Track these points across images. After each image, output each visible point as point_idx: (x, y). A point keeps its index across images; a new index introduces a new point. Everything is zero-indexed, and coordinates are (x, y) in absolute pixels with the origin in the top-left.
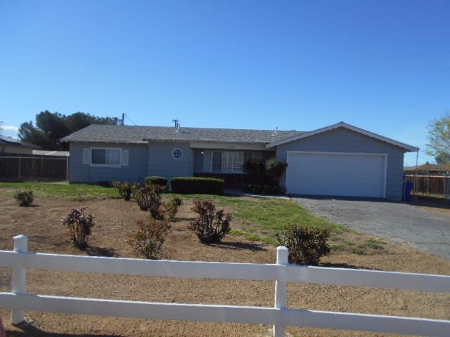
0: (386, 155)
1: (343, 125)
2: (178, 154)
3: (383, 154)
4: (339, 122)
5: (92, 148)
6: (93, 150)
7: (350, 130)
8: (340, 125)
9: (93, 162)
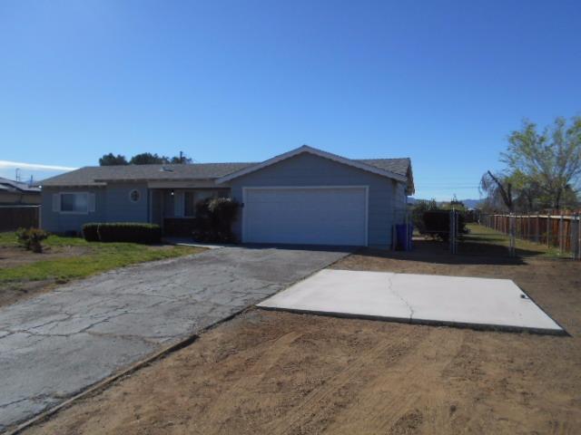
0: (367, 187)
1: (305, 150)
2: (135, 196)
3: (364, 187)
4: (301, 146)
5: (60, 193)
6: (62, 196)
7: (315, 156)
8: (302, 151)
9: (63, 209)
